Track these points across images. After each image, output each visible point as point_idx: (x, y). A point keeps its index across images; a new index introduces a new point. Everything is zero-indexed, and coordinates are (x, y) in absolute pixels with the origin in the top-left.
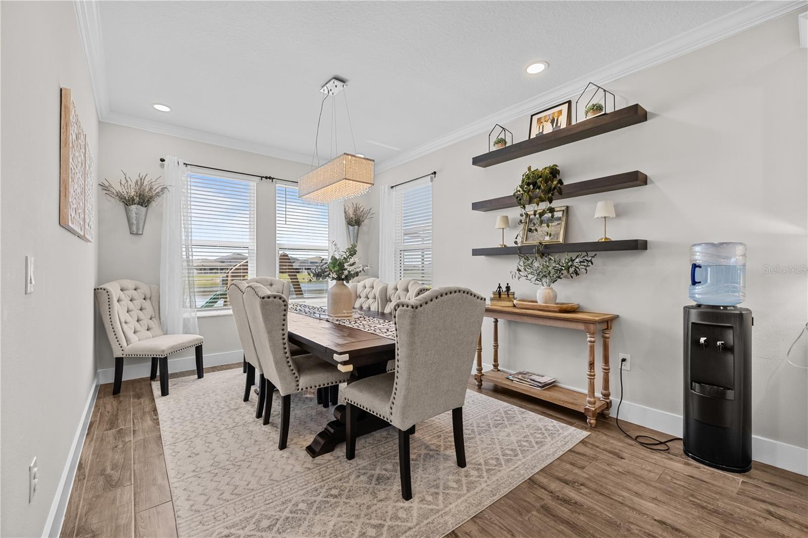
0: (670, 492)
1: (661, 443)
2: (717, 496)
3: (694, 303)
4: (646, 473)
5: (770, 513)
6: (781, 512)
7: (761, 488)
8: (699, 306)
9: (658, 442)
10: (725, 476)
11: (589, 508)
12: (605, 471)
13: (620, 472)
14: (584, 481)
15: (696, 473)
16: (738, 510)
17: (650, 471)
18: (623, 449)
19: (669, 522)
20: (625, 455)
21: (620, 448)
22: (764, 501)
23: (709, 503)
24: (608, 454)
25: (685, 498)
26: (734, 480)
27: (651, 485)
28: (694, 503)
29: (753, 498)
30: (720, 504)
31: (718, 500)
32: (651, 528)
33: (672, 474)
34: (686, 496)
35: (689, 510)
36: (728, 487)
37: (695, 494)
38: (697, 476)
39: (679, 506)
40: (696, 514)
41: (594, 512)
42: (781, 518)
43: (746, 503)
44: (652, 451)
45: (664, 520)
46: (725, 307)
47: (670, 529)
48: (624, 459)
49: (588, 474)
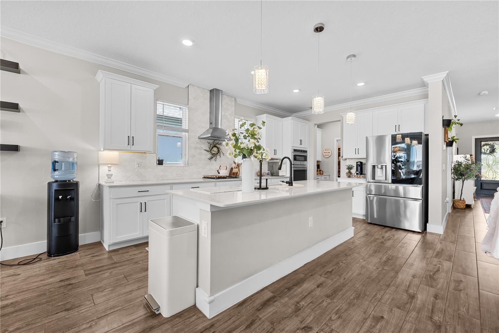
0: (56, 271)
1: (35, 259)
2: (74, 262)
3: (54, 180)
4: (39, 272)
5: (93, 256)
6: (95, 254)
7: (86, 252)
8: (56, 181)
9: (32, 260)
10: (72, 255)
11: (22, 300)
12: (15, 284)
13: (24, 280)
14: (6, 294)
15: (60, 260)
16: (84, 261)
17: (40, 271)
18: (15, 271)
19: (64, 279)
20: (20, 273)
21: (13, 272)
22: (89, 255)
23: (73, 265)
24: (8, 278)
25: (63, 269)
26: (76, 254)
27: (45, 274)
28: (68, 269)
29: (86, 256)
30: (77, 263)
31: (75, 263)
32: (59, 285)
33: (51, 266)
34: (63, 268)
35: (68, 271)
36: (75, 258)
37: (66, 266)
38: (62, 261)
39: (63, 273)
40: (71, 271)
41: (27, 298)
42: (96, 256)
43: (85, 258)
44: (33, 264)
45: (61, 280)
46: (69, 181)
47: (66, 280)
48: (21, 274)
49: (6, 291)
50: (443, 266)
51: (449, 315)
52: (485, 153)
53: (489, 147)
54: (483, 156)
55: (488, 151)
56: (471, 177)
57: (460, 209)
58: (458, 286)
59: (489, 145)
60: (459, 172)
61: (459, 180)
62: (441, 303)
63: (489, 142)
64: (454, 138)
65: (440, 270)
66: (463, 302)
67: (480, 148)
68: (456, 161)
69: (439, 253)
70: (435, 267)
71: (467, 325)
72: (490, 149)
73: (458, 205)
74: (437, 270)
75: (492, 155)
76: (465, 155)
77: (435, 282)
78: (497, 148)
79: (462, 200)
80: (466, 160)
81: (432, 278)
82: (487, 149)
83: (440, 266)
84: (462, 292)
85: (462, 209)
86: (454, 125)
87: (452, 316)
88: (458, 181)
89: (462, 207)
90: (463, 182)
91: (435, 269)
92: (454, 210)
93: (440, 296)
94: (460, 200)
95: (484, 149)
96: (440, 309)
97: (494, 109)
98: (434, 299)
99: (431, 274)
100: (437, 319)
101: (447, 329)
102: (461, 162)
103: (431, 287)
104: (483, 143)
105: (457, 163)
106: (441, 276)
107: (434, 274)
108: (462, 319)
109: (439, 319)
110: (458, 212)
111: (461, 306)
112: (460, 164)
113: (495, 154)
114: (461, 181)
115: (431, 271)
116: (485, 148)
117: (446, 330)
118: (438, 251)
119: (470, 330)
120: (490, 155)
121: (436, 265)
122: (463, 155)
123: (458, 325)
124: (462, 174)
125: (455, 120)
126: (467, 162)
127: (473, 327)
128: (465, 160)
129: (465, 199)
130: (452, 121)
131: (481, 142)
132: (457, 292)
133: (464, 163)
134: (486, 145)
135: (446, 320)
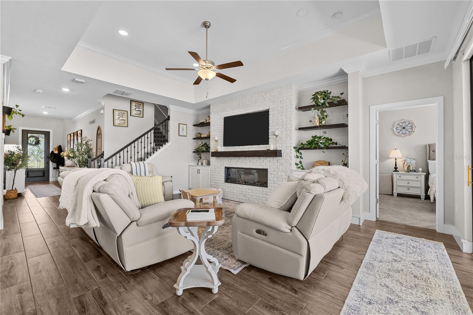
50: (16, 259)
51: (39, 298)
52: (31, 144)
53: (35, 139)
54: (29, 147)
55: (34, 142)
56: (23, 167)
57: (12, 199)
58: (37, 268)
59: (34, 137)
60: (12, 162)
61: (12, 170)
62: (28, 293)
63: (34, 134)
64: (11, 127)
65: (15, 265)
66: (46, 279)
67: (26, 139)
68: (8, 151)
69: (6, 249)
70: (8, 265)
71: (56, 294)
72: (35, 141)
73: (10, 195)
74: (11, 267)
75: (37, 146)
76: (17, 145)
77: (13, 279)
78: (41, 141)
79: (14, 190)
80: (19, 150)
81: (9, 277)
82: (33, 141)
83: (13, 261)
84: (43, 271)
85: (14, 199)
86: (14, 115)
87: (42, 296)
88: (10, 171)
89: (14, 196)
90: (15, 172)
91: (8, 267)
92: (6, 202)
93: (24, 288)
94: (12, 190)
95: (30, 140)
96: (29, 299)
97: (44, 107)
98: (19, 295)
99: (6, 273)
100: (29, 310)
101: (42, 310)
102: (13, 152)
103: (11, 286)
104: (29, 135)
105: (9, 153)
106: (18, 269)
107: (9, 273)
108: (51, 293)
109: (32, 309)
110: (10, 202)
111: (46, 283)
112: (12, 154)
113: (39, 145)
114: (13, 170)
115: (5, 271)
116: (32, 140)
117: (41, 312)
118: (4, 248)
119: (60, 296)
120: (35, 146)
121: (8, 263)
122: (16, 145)
123: (50, 299)
124: (14, 164)
125: (15, 109)
126: (20, 151)
127: (61, 292)
128: (17, 150)
129: (17, 189)
130: (13, 110)
131: (28, 133)
132: (38, 274)
133: (17, 153)
134: (32, 137)
135: (38, 304)
